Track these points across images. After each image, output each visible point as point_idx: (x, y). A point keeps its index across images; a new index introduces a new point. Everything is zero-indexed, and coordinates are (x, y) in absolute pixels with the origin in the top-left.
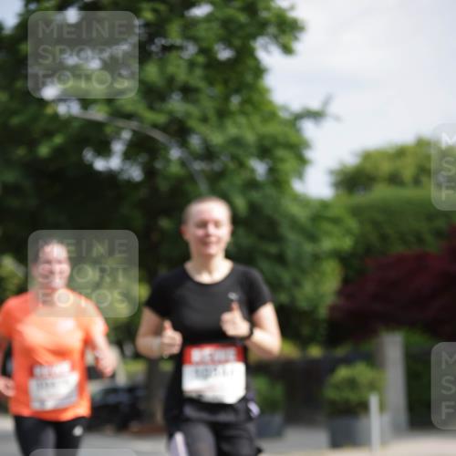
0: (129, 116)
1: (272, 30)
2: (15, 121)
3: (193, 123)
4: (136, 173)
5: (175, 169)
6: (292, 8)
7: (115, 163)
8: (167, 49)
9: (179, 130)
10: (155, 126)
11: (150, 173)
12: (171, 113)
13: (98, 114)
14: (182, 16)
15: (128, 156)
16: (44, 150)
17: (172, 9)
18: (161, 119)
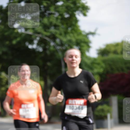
0: (39, 33)
1: (80, 9)
2: (6, 34)
3: (57, 35)
4: (41, 50)
5: (52, 48)
6: (86, 3)
7: (35, 46)
8: (50, 14)
9: (53, 38)
10: (46, 36)
11: (45, 49)
12: (51, 32)
13: (30, 32)
14: (54, 5)
15: (38, 44)
16: (14, 42)
17: (52, 3)
18: (48, 34)
